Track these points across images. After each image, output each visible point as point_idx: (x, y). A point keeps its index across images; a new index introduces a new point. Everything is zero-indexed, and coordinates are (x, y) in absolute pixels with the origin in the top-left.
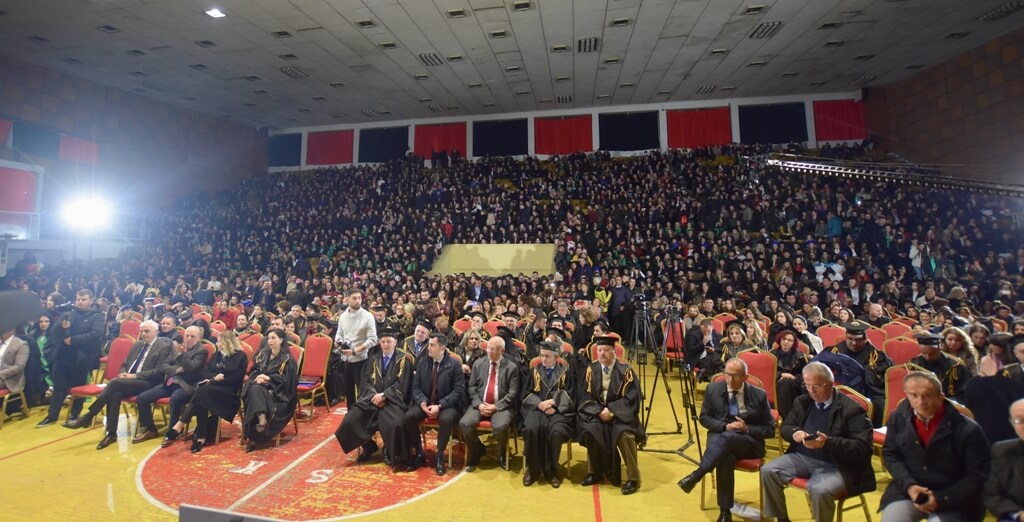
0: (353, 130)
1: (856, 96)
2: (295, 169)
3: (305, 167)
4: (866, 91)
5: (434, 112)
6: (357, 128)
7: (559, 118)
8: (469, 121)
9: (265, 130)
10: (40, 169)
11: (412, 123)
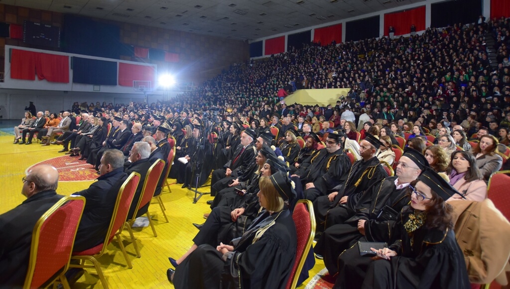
2: (260, 57)
3: (264, 56)
5: (322, 21)
6: (286, 35)
7: (402, 11)
8: (343, 22)
9: (247, 41)
10: (156, 66)
11: (312, 28)
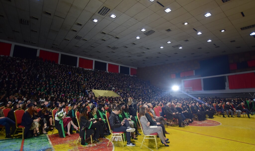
0: (11, 44)
1: (136, 68)
4: (138, 68)
7: (85, 59)
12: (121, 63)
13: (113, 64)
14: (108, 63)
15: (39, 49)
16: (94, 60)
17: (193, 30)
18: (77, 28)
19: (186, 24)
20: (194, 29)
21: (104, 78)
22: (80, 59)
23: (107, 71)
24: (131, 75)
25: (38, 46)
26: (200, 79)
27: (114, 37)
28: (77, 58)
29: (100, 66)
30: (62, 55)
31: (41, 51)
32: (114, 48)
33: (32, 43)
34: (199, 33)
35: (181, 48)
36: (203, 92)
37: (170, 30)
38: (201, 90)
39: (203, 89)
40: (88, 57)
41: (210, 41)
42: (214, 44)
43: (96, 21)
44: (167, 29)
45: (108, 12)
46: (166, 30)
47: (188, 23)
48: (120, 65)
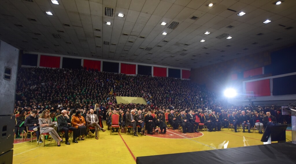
0: (60, 57)
1: (189, 70)
2: (35, 67)
4: (192, 69)
5: (93, 56)
7: (127, 64)
12: (168, 65)
13: (159, 67)
14: (153, 66)
15: (83, 58)
16: (137, 64)
17: (228, 11)
18: (97, 33)
19: (211, 5)
20: (228, 9)
21: (144, 83)
22: (122, 64)
23: (153, 76)
24: (182, 78)
25: (81, 56)
26: (269, 79)
27: (139, 37)
28: (118, 64)
29: (144, 70)
30: (104, 62)
31: (85, 60)
32: (148, 49)
33: (75, 54)
34: (242, 14)
35: (229, 38)
36: (272, 98)
37: (196, 17)
38: (270, 95)
39: (272, 94)
40: (130, 62)
41: (268, 21)
42: (280, 25)
43: (109, 23)
44: (192, 16)
45: (113, 12)
46: (191, 19)
47: (214, 4)
48: (168, 67)
